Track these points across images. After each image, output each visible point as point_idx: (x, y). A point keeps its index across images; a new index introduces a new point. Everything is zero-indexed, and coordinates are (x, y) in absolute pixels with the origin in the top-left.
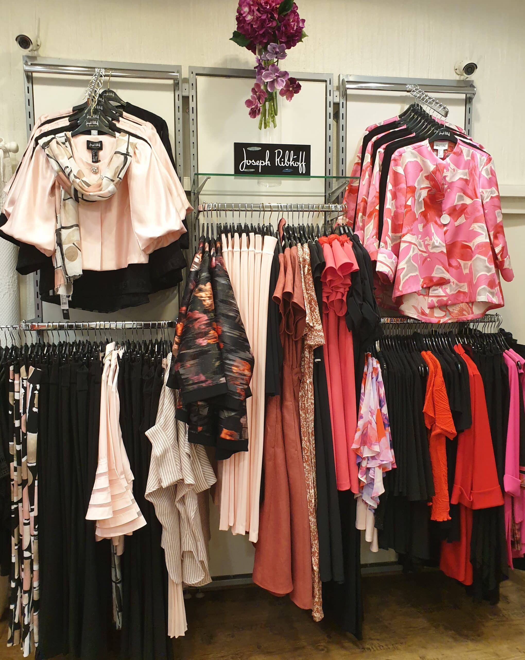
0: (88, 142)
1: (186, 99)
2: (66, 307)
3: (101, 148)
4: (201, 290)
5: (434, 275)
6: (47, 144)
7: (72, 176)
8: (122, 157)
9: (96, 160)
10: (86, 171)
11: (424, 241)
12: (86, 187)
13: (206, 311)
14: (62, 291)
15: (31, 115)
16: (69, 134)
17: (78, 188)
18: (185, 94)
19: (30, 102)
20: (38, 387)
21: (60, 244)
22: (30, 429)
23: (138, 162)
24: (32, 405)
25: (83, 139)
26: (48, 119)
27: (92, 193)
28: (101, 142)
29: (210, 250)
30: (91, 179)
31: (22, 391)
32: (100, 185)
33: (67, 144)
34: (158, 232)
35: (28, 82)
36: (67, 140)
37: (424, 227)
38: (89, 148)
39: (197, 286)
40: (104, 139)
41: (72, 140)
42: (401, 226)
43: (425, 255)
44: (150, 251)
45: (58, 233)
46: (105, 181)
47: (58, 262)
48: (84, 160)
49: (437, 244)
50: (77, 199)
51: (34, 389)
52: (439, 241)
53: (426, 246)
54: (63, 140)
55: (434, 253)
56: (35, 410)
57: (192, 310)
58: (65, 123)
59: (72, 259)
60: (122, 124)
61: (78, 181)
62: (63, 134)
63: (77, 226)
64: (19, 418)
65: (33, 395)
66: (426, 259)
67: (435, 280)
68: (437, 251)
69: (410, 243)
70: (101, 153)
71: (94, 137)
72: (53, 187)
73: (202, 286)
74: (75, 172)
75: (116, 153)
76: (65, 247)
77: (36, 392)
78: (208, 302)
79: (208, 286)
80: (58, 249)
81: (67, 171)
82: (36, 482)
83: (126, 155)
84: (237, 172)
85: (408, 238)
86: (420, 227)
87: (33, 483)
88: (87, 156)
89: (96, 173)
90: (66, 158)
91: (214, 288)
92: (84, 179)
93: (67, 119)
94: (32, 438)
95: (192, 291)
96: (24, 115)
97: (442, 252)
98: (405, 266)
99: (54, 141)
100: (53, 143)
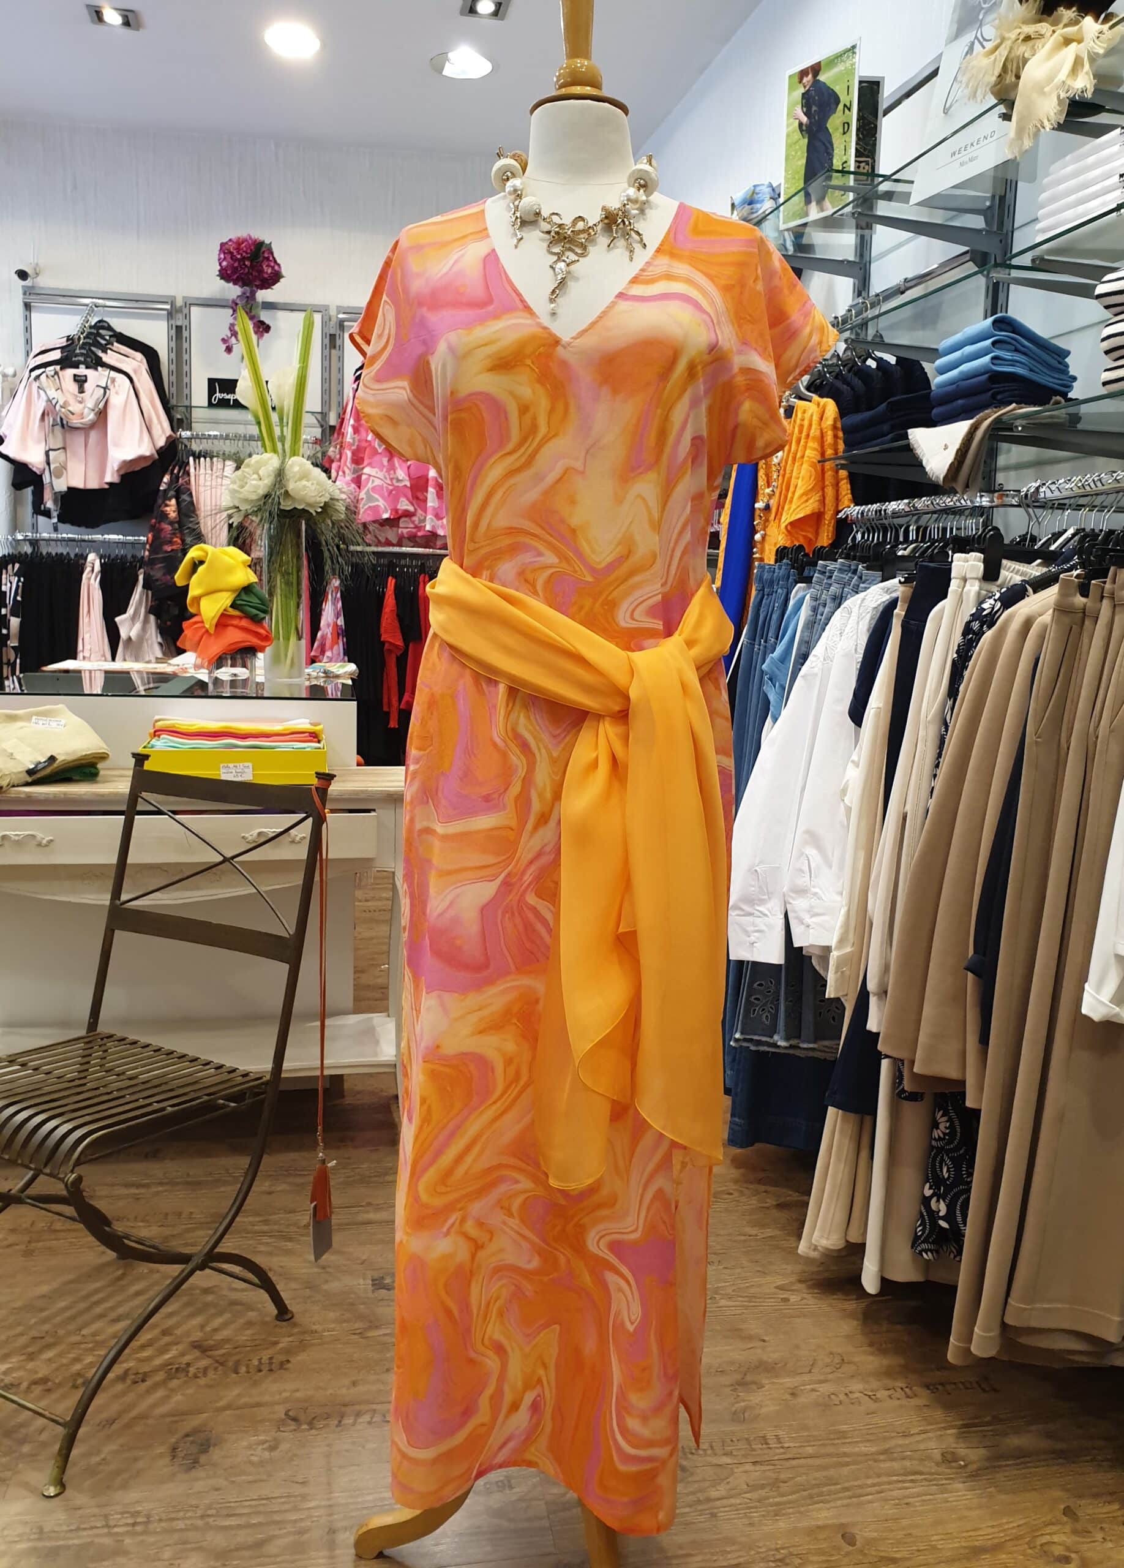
0: (75, 376)
1: (179, 329)
2: (55, 520)
3: (86, 381)
4: (167, 505)
5: (399, 507)
6: (38, 377)
7: (58, 407)
8: (102, 391)
9: (81, 391)
10: (71, 401)
11: (389, 475)
12: (71, 416)
13: (171, 523)
14: (49, 504)
15: (28, 342)
16: (58, 367)
17: (63, 417)
18: (179, 323)
19: (28, 329)
20: (22, 579)
21: (48, 464)
22: (14, 614)
23: (117, 393)
24: (16, 594)
25: (71, 372)
26: (43, 349)
27: (75, 421)
28: (86, 376)
29: (179, 472)
30: (75, 407)
31: (9, 584)
32: (82, 414)
33: (56, 377)
34: (130, 456)
35: (27, 309)
36: (56, 373)
37: (389, 461)
38: (75, 380)
39: (163, 502)
40: (90, 373)
41: (61, 373)
42: (363, 459)
43: (391, 488)
44: (122, 472)
45: (47, 454)
46: (86, 410)
47: (46, 479)
48: (71, 391)
49: (401, 478)
50: (63, 426)
51: (19, 581)
52: (403, 475)
53: (391, 479)
54: (53, 373)
55: (398, 487)
56: (19, 598)
57: (159, 522)
58: (56, 355)
59: (58, 477)
60: (109, 358)
61: (63, 410)
62: (52, 368)
63: (64, 448)
64: (6, 606)
65: (18, 586)
66: (391, 491)
67: (400, 512)
68: (401, 484)
69: (370, 476)
70: (86, 385)
71: (82, 370)
72: (43, 415)
73: (168, 502)
74: (61, 403)
75: (98, 386)
76: (52, 467)
77: (20, 584)
78: (173, 515)
79: (173, 501)
80: (47, 468)
81: (54, 402)
82: (18, 661)
83: (105, 388)
84: (210, 405)
85: (367, 470)
86: (385, 461)
87: (15, 661)
88: (74, 387)
89: (80, 402)
90: (54, 390)
91: (178, 503)
92: (70, 408)
93: (59, 351)
94: (15, 622)
95: (160, 506)
96: (22, 341)
97: (405, 486)
98: (364, 497)
99: (44, 374)
100: (43, 377)
